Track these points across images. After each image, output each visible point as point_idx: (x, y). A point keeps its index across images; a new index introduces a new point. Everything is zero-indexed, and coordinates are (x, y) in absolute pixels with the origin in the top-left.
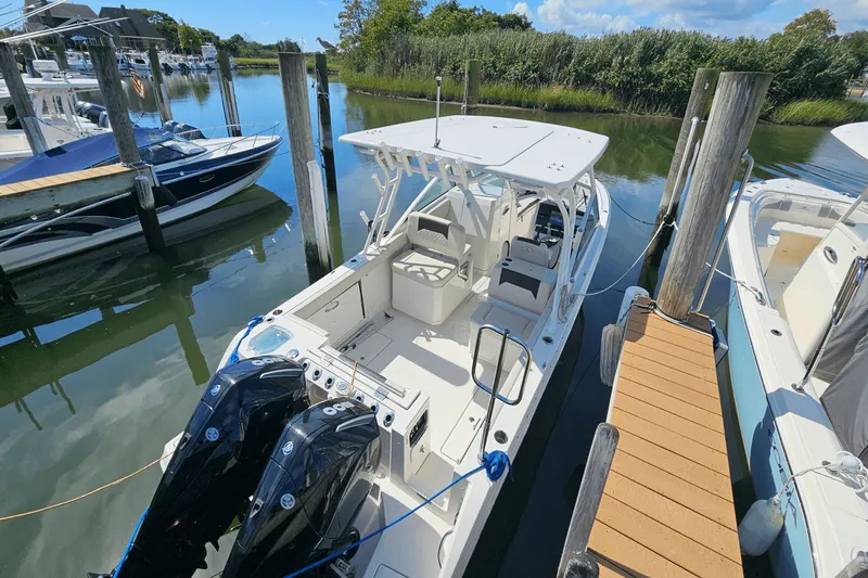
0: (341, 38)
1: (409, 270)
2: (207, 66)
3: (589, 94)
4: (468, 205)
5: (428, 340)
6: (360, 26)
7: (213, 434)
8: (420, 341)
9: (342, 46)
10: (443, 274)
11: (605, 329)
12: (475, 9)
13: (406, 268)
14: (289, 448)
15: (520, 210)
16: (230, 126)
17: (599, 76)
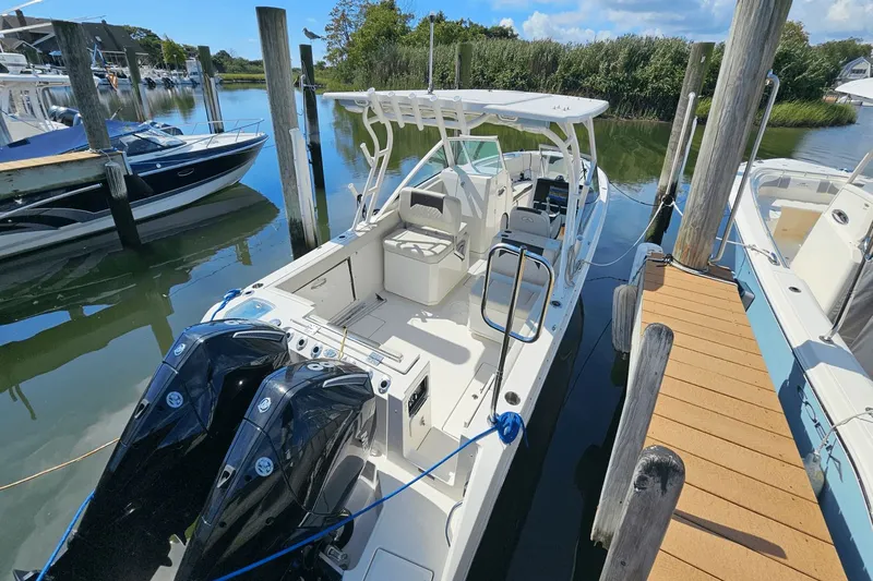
0: (329, 50)
1: (402, 246)
2: (192, 80)
4: (462, 184)
5: (424, 321)
6: (348, 39)
7: (175, 400)
8: (416, 322)
10: (438, 249)
11: (617, 289)
12: (462, 21)
13: (398, 246)
14: (266, 404)
15: (515, 194)
16: (212, 122)
17: (586, 82)
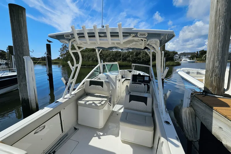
1: (87, 103)
3: (126, 63)
6: (66, 51)
9: (61, 56)
10: (103, 103)
15: (123, 81)
17: (128, 59)
